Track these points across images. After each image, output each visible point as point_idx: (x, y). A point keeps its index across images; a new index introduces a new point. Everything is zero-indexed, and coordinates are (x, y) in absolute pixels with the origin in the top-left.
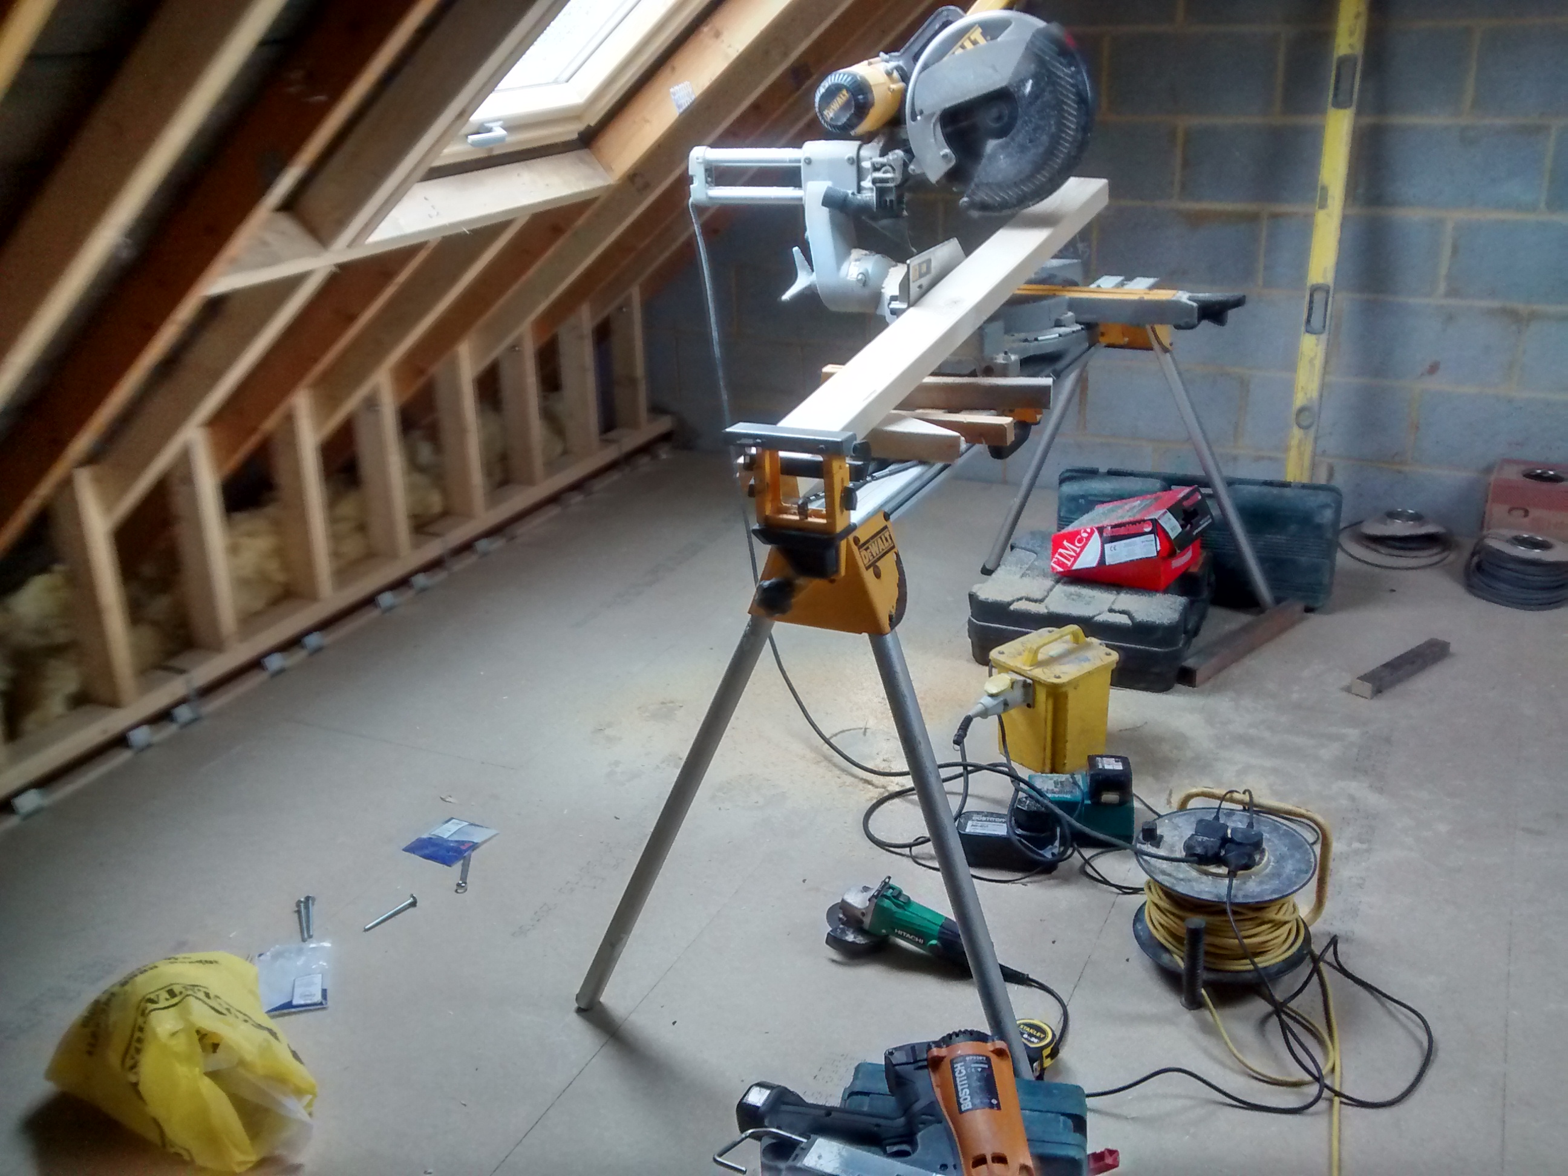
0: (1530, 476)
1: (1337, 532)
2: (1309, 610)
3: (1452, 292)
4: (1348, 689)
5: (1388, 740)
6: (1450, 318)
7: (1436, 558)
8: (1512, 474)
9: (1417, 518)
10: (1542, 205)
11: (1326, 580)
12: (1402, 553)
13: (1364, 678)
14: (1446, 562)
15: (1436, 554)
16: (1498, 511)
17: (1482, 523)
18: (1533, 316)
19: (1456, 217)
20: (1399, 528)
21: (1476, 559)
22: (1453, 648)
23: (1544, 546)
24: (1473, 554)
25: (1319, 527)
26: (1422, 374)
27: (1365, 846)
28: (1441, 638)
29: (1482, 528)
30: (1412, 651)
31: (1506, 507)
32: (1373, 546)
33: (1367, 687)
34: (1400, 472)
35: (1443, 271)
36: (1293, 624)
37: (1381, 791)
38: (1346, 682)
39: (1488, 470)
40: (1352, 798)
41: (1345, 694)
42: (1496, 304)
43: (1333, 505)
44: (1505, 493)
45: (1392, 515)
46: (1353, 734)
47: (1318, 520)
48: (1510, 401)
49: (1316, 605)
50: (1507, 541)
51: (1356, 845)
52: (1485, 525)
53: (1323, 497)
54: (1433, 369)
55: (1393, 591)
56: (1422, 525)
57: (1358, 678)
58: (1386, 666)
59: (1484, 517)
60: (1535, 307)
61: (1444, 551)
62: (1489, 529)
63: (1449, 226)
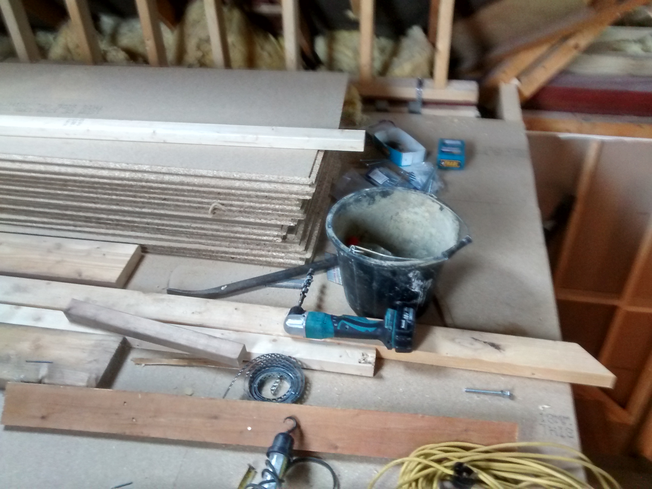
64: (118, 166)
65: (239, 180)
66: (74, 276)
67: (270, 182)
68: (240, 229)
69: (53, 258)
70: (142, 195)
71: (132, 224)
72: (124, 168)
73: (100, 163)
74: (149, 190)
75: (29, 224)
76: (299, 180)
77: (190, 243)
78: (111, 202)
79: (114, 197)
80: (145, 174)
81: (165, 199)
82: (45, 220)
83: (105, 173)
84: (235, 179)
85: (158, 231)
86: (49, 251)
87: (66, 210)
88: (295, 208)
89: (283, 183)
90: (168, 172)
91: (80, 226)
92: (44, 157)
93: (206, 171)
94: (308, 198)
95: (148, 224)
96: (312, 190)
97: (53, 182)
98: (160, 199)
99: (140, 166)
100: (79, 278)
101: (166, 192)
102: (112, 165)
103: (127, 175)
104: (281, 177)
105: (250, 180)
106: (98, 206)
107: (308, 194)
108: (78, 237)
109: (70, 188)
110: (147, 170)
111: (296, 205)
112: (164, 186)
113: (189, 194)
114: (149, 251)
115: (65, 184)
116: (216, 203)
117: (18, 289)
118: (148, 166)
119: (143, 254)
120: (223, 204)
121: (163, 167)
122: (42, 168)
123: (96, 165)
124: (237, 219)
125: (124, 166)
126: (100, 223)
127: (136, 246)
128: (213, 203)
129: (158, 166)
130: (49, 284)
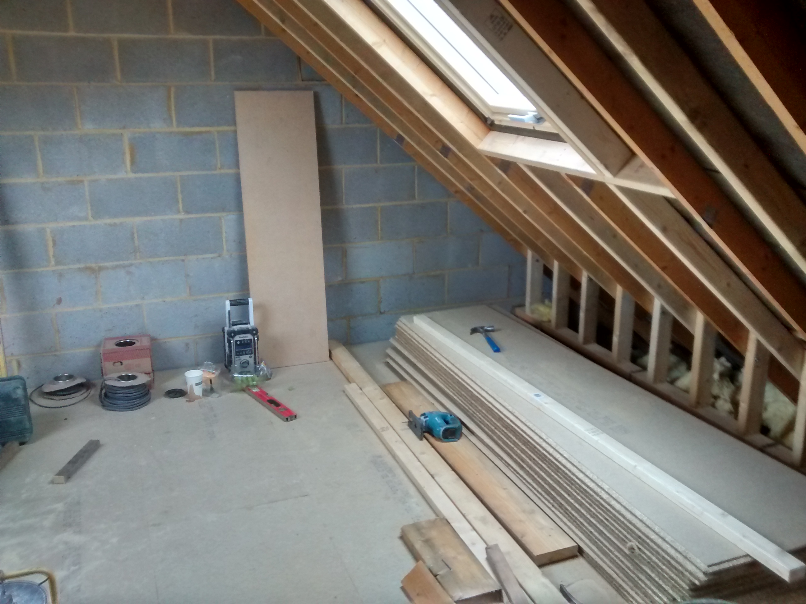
0: (119, 344)
1: (28, 398)
2: (22, 444)
3: (58, 263)
4: (52, 482)
5: (78, 503)
6: (61, 275)
7: (85, 395)
8: (111, 346)
9: (70, 377)
10: (90, 216)
11: (28, 425)
12: (66, 397)
13: (59, 474)
14: (90, 395)
15: (84, 393)
16: (108, 365)
17: (102, 373)
18: (101, 269)
19: (50, 227)
20: (62, 385)
21: (104, 391)
22: (101, 442)
23: (134, 377)
24: (102, 390)
25: (16, 400)
26: (54, 305)
27: (77, 567)
28: (94, 438)
29: (103, 375)
30: (81, 451)
31: (112, 363)
32: (51, 397)
33: (62, 478)
34: (56, 355)
35: (51, 253)
36: (14, 454)
37: (80, 532)
38: (50, 479)
39: (99, 346)
40: (66, 543)
41: (51, 485)
42: (82, 266)
43: (21, 386)
44: (108, 356)
45: (57, 379)
46: (60, 506)
47: (14, 396)
48: (101, 310)
49: (25, 440)
50: (116, 380)
51: (73, 568)
52: (104, 373)
53: (13, 384)
54: (59, 301)
55: (66, 419)
56: (74, 380)
57: (55, 475)
58: (70, 462)
59: (102, 370)
60: (102, 264)
61: (88, 390)
62: (106, 375)
63: (48, 231)
64: (591, 476)
65: (657, 534)
66: (519, 536)
67: (676, 550)
68: (643, 578)
69: (522, 516)
70: (594, 506)
71: (582, 526)
72: (593, 479)
73: (583, 467)
74: (599, 505)
75: (531, 487)
76: (698, 563)
77: (610, 567)
78: (577, 500)
79: (579, 498)
80: (603, 492)
81: (606, 519)
82: (540, 490)
83: (581, 476)
84: (654, 531)
85: (595, 543)
86: (524, 511)
87: (553, 490)
88: (684, 585)
89: (685, 557)
90: (616, 498)
91: (556, 508)
92: (557, 444)
93: (640, 513)
94: (697, 582)
95: (591, 532)
96: (703, 578)
97: (552, 464)
98: (604, 517)
99: (604, 484)
100: (520, 538)
101: (608, 513)
102: (588, 473)
103: (592, 485)
104: (687, 552)
105: (664, 539)
106: (569, 498)
107: (699, 580)
108: (549, 515)
109: (559, 474)
110: (605, 489)
111: (688, 585)
112: (609, 507)
113: (621, 524)
114: (583, 555)
115: (557, 470)
116: (634, 543)
117: (484, 520)
118: (608, 487)
119: (578, 554)
120: (639, 549)
121: (616, 493)
122: (551, 450)
123: (579, 467)
124: (644, 567)
125: (594, 478)
126: (566, 513)
127: (575, 544)
128: (633, 542)
129: (614, 490)
130: (501, 529)
